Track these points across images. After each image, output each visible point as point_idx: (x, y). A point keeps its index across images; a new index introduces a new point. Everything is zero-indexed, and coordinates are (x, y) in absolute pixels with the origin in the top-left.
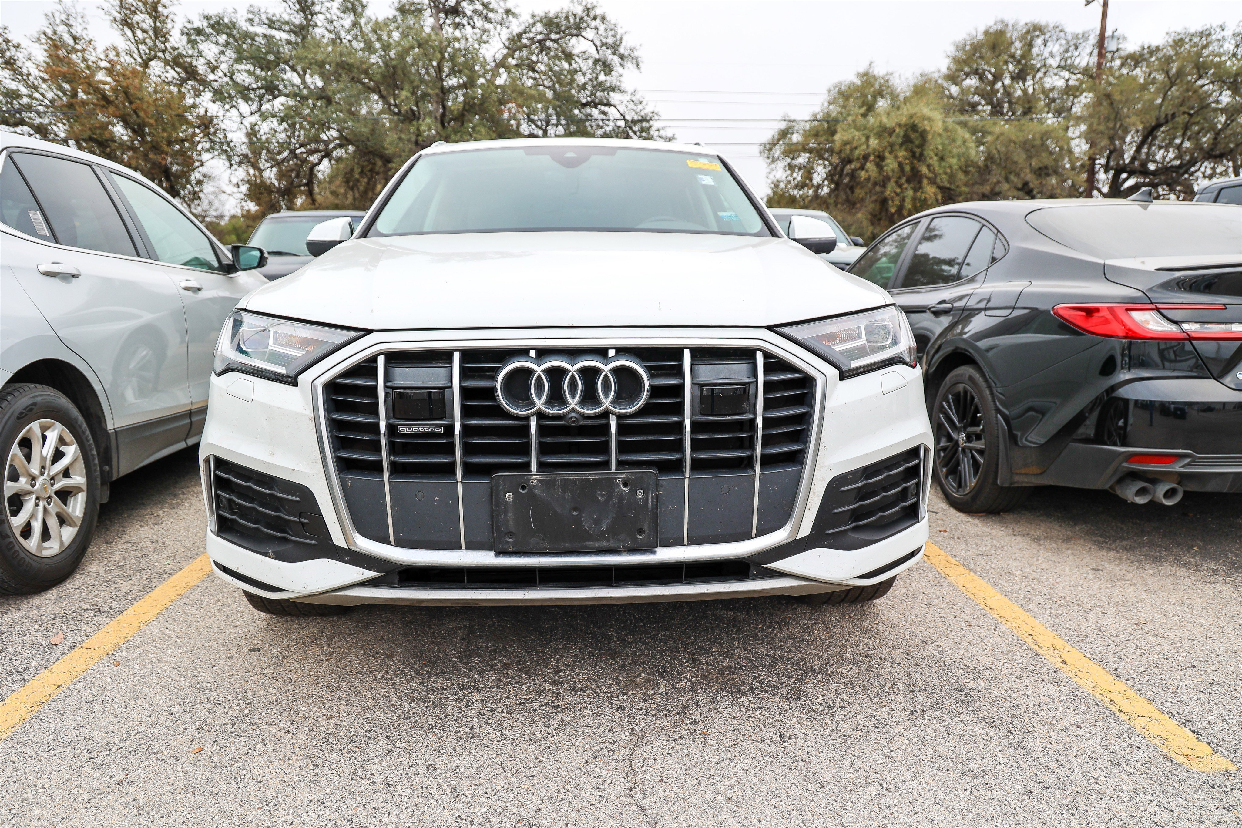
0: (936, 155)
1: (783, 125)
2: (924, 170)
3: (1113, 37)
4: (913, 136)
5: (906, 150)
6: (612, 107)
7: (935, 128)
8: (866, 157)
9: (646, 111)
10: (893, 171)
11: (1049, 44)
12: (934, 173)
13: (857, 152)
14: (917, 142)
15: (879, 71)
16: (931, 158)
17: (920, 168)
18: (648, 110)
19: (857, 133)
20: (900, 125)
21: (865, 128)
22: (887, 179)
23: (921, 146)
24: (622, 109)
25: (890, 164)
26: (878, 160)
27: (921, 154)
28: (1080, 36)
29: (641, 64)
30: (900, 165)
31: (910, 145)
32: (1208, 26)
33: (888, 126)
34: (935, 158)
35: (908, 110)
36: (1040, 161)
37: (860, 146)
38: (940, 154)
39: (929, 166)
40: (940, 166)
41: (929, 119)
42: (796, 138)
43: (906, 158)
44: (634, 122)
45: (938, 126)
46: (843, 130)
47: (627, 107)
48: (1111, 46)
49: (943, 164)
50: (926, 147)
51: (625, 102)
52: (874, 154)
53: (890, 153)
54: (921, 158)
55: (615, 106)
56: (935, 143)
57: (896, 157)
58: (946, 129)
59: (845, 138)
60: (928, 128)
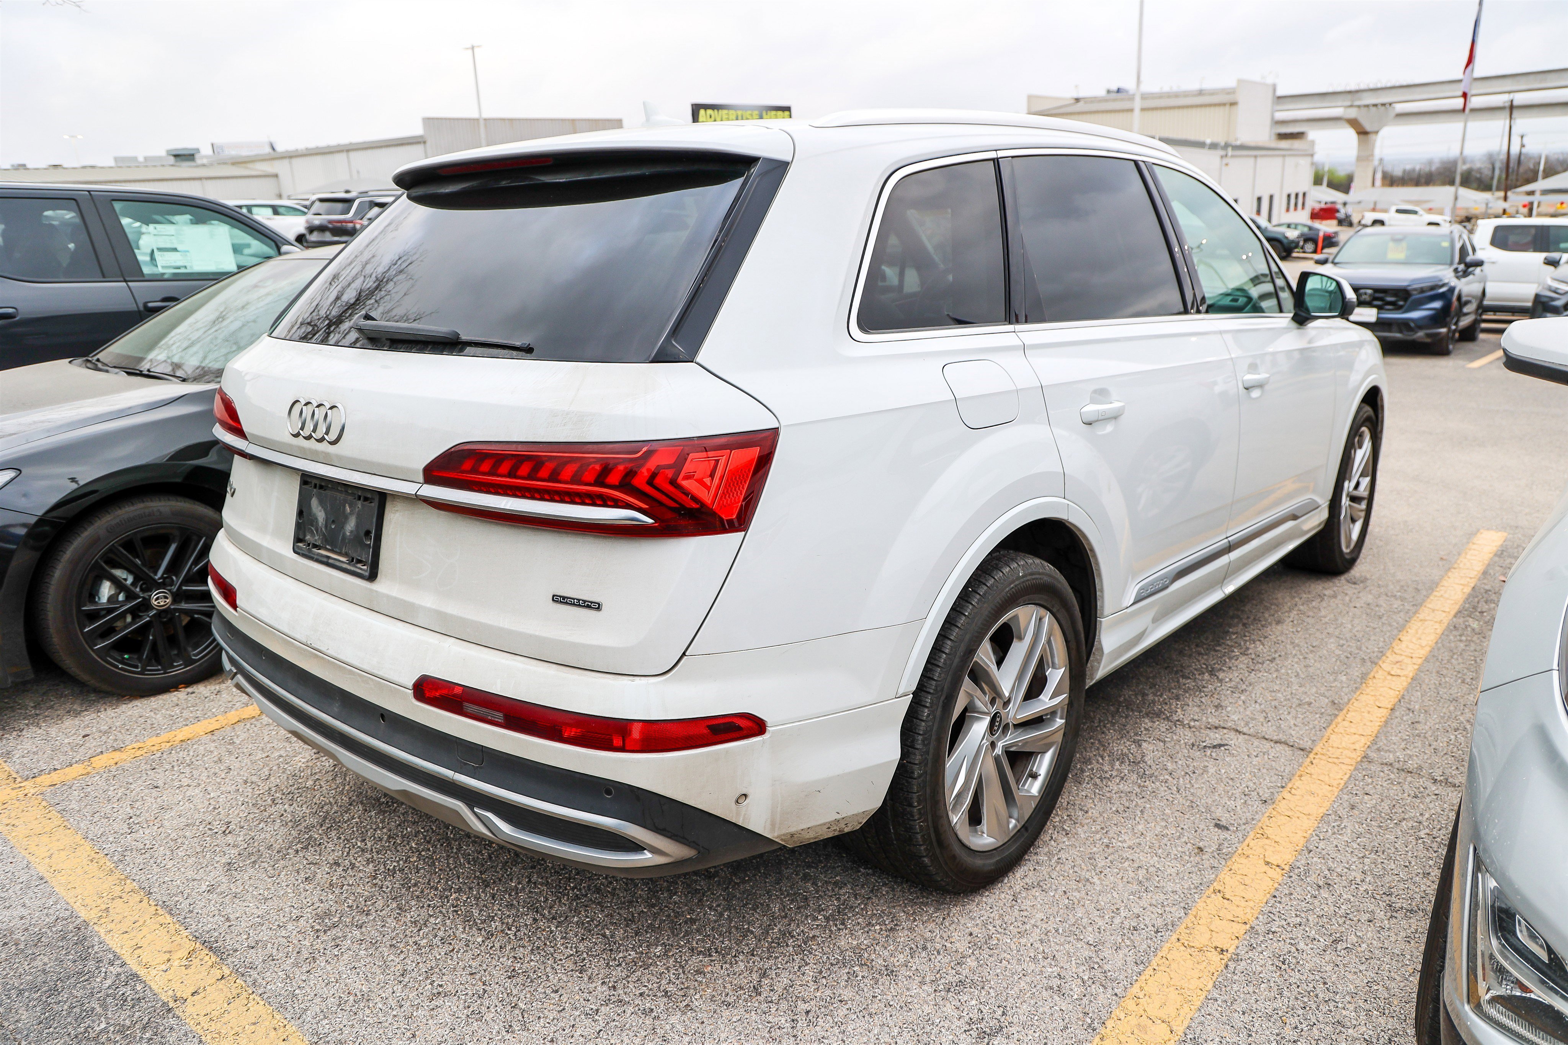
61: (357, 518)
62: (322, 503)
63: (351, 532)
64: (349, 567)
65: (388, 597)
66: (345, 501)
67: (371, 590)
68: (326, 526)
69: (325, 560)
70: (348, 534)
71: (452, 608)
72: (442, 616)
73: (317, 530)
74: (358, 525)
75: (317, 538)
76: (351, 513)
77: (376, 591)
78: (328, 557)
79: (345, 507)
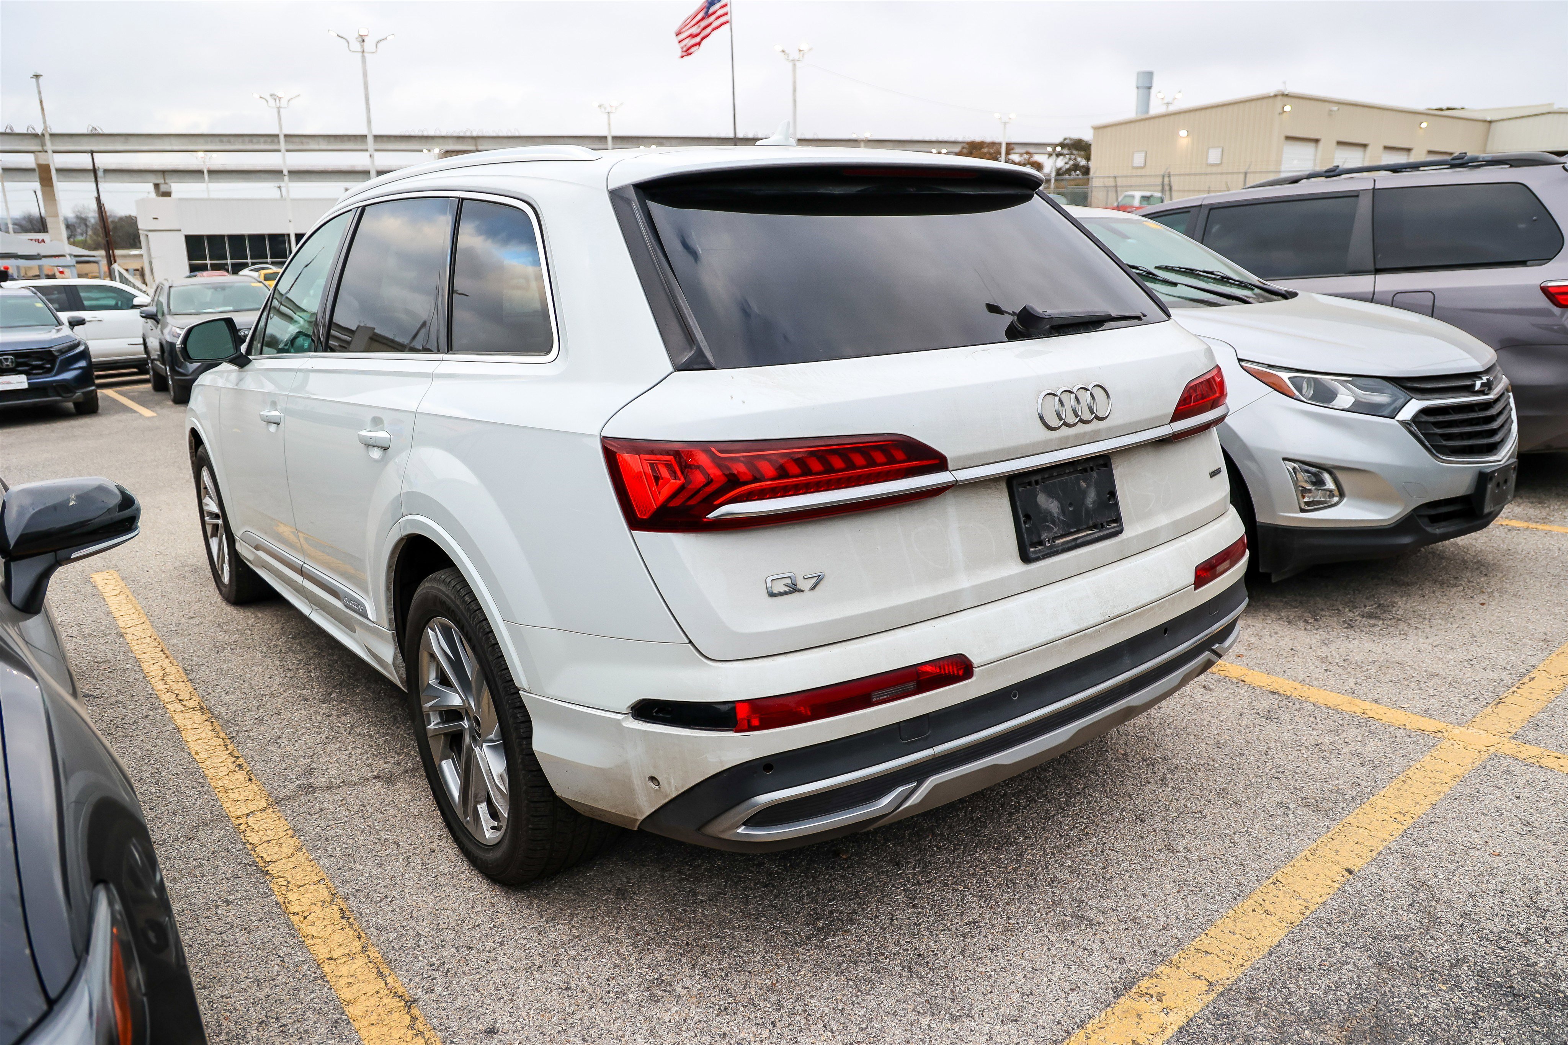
61: (1095, 487)
62: (1050, 494)
63: (1094, 502)
64: (1101, 534)
65: (1137, 536)
66: (1078, 479)
67: (1123, 541)
68: (1064, 513)
69: (1073, 543)
70: (1091, 506)
71: (1180, 514)
72: (1175, 524)
73: (1053, 522)
74: (1098, 494)
75: (1056, 530)
76: (1088, 486)
77: (1127, 539)
78: (1076, 539)
79: (1079, 484)
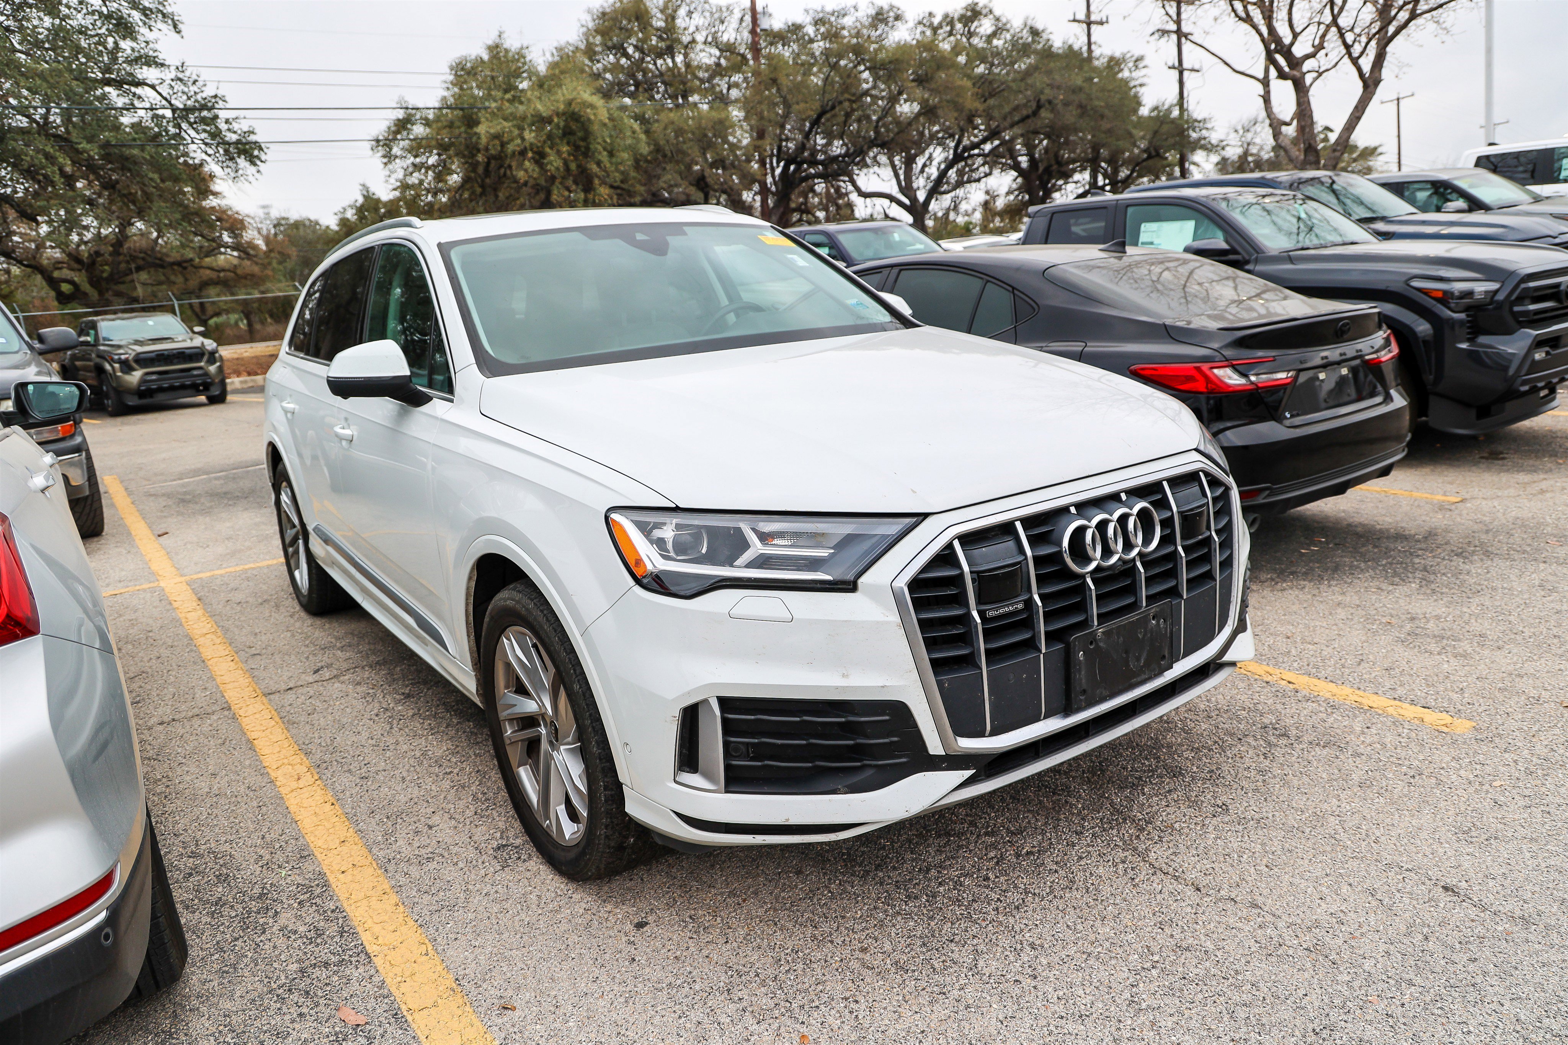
0: (605, 149)
1: (400, 114)
2: (594, 168)
3: (764, 13)
4: (574, 126)
5: (568, 143)
6: (146, 88)
7: (600, 117)
8: (523, 153)
9: (204, 95)
10: (557, 169)
11: (694, 16)
12: (605, 171)
13: (511, 148)
14: (580, 134)
15: (512, 43)
16: (600, 153)
17: (588, 166)
18: (209, 92)
19: (506, 124)
20: (558, 114)
21: (515, 118)
22: (553, 178)
23: (584, 139)
24: (165, 90)
25: (554, 162)
26: (537, 157)
27: (588, 148)
28: (724, 9)
29: (180, 26)
30: (566, 163)
31: (572, 138)
32: (843, 6)
33: (544, 115)
34: (605, 153)
35: (563, 95)
36: (718, 154)
37: (512, 140)
38: (609, 148)
39: (599, 163)
40: (611, 163)
41: (592, 106)
42: (419, 130)
43: (569, 154)
44: (187, 110)
45: (603, 115)
46: (487, 120)
47: (172, 87)
48: (765, 23)
49: (614, 160)
50: (591, 139)
51: (168, 82)
52: (531, 150)
53: (551, 148)
54: (587, 153)
55: (153, 87)
56: (602, 136)
57: (559, 153)
58: (611, 119)
59: (492, 131)
60: (592, 117)
